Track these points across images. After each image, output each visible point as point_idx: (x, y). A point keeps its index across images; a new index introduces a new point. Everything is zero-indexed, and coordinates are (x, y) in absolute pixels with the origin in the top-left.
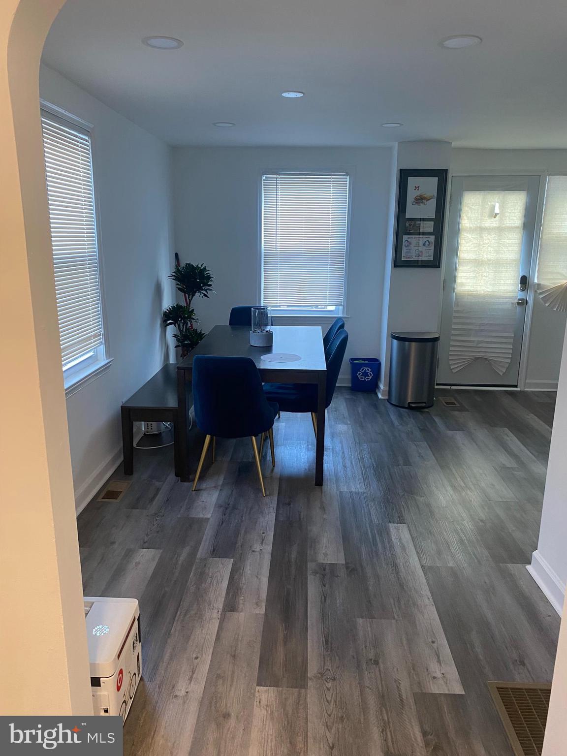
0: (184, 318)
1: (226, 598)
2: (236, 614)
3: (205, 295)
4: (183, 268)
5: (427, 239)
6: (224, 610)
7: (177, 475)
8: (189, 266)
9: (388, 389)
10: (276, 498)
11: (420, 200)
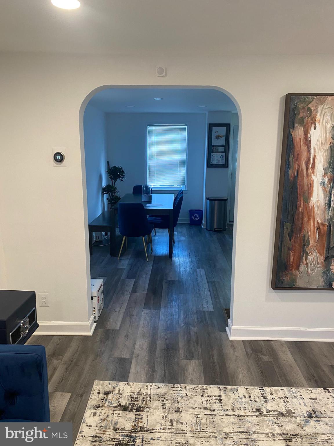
0: (112, 191)
1: (132, 289)
2: (136, 293)
3: (122, 180)
4: (112, 168)
5: (222, 155)
6: (132, 292)
7: (111, 255)
8: (114, 167)
9: (205, 223)
10: (152, 262)
11: (218, 137)
